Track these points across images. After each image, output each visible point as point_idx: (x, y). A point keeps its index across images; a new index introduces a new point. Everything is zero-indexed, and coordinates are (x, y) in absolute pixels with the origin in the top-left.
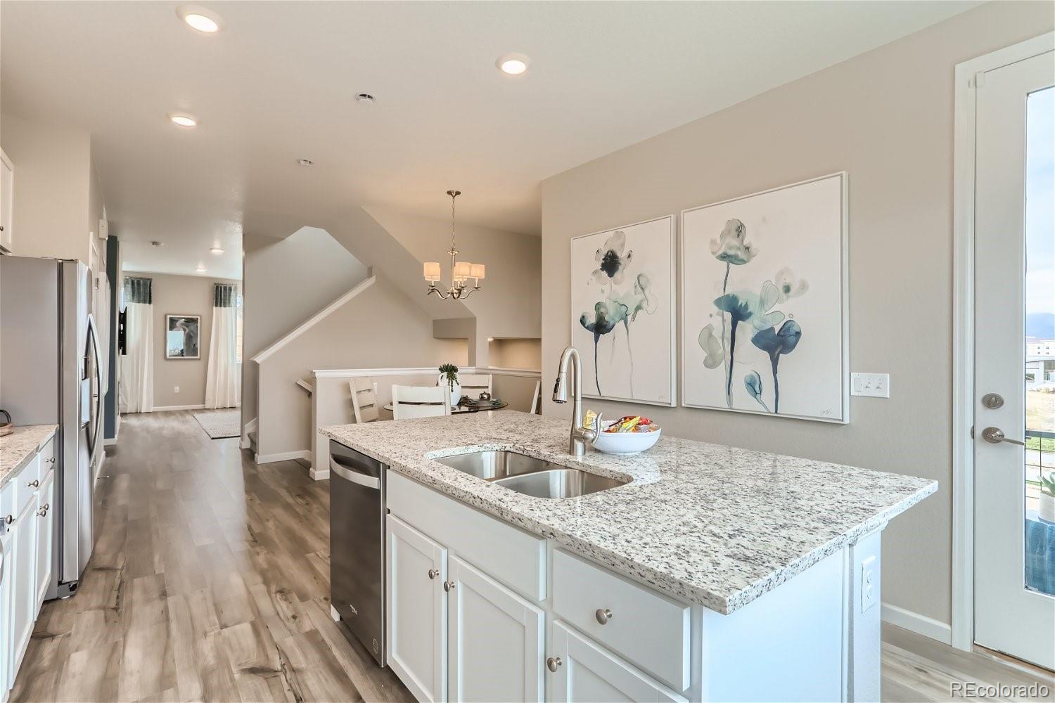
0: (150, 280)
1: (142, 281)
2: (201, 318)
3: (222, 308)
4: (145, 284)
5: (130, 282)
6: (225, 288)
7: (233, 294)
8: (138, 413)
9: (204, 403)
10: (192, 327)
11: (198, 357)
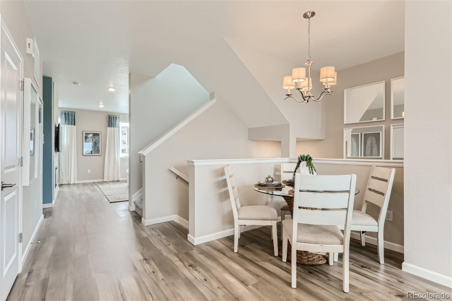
0: (75, 112)
1: (70, 113)
2: (101, 133)
3: (112, 128)
4: (72, 115)
5: (64, 114)
6: (113, 117)
7: (117, 120)
8: (69, 184)
9: (103, 179)
10: (97, 138)
11: (100, 154)
